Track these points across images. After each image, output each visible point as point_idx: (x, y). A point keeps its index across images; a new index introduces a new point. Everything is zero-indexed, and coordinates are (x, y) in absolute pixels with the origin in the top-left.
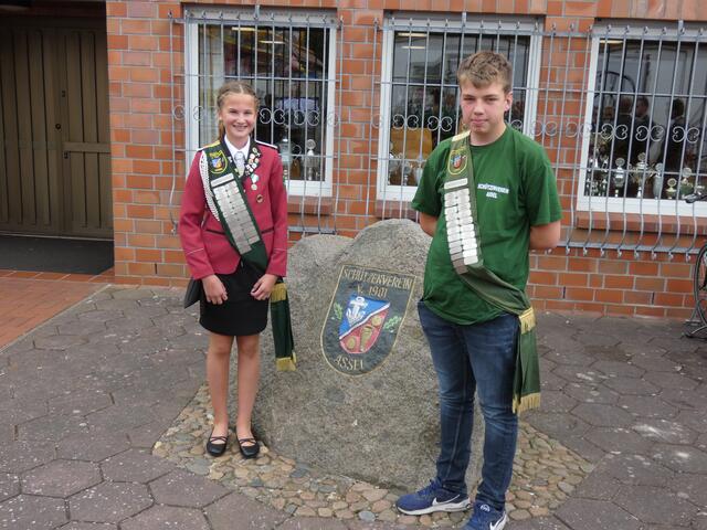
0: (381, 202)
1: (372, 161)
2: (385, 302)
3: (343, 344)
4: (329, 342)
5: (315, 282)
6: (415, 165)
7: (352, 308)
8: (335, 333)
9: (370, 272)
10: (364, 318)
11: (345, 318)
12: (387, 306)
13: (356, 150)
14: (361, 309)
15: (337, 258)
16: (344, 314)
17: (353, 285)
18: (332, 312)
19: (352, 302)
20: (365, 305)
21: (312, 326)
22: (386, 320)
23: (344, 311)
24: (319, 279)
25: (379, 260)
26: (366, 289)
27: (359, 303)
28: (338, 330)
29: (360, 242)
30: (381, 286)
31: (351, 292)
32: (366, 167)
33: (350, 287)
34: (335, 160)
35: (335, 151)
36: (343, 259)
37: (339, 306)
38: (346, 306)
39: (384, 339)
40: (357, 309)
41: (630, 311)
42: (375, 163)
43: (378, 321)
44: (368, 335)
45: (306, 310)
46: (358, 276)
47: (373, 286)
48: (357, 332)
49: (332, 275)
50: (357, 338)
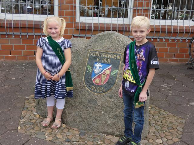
0: (78, 23)
1: (74, 7)
2: (110, 64)
3: (94, 82)
4: (87, 81)
5: (78, 57)
6: (89, 8)
7: (96, 67)
8: (89, 77)
9: (102, 53)
10: (102, 71)
11: (93, 71)
12: (111, 66)
13: (67, 3)
14: (100, 68)
15: (86, 47)
16: (93, 70)
17: (95, 58)
18: (87, 69)
19: (96, 65)
20: (101, 66)
21: (79, 75)
22: (111, 71)
23: (92, 68)
24: (79, 56)
25: (105, 48)
26: (101, 59)
27: (98, 65)
28: (91, 76)
29: (96, 41)
30: (107, 58)
31: (94, 61)
32: (72, 9)
33: (94, 59)
34: (59, 7)
35: (59, 3)
36: (89, 47)
37: (90, 67)
38: (93, 67)
39: (112, 79)
40: (98, 68)
41: (167, 60)
42: (75, 7)
43: (108, 72)
44: (104, 78)
45: (75, 69)
46: (97, 54)
47: (104, 58)
48: (99, 77)
49: (85, 54)
50: (99, 79)
